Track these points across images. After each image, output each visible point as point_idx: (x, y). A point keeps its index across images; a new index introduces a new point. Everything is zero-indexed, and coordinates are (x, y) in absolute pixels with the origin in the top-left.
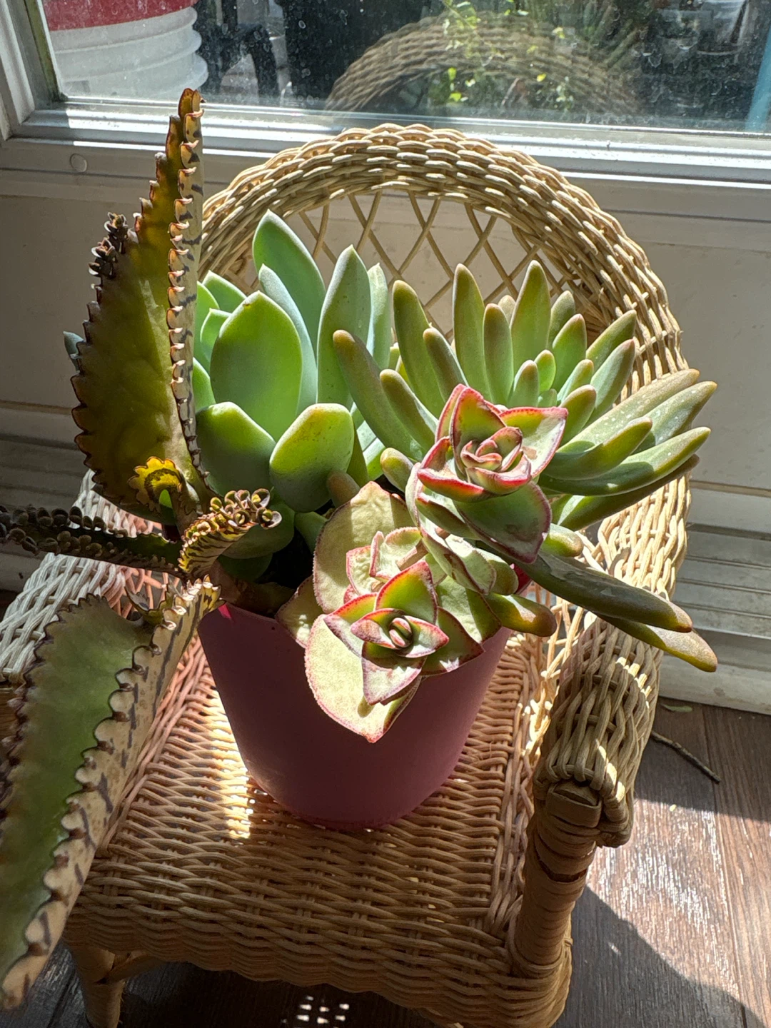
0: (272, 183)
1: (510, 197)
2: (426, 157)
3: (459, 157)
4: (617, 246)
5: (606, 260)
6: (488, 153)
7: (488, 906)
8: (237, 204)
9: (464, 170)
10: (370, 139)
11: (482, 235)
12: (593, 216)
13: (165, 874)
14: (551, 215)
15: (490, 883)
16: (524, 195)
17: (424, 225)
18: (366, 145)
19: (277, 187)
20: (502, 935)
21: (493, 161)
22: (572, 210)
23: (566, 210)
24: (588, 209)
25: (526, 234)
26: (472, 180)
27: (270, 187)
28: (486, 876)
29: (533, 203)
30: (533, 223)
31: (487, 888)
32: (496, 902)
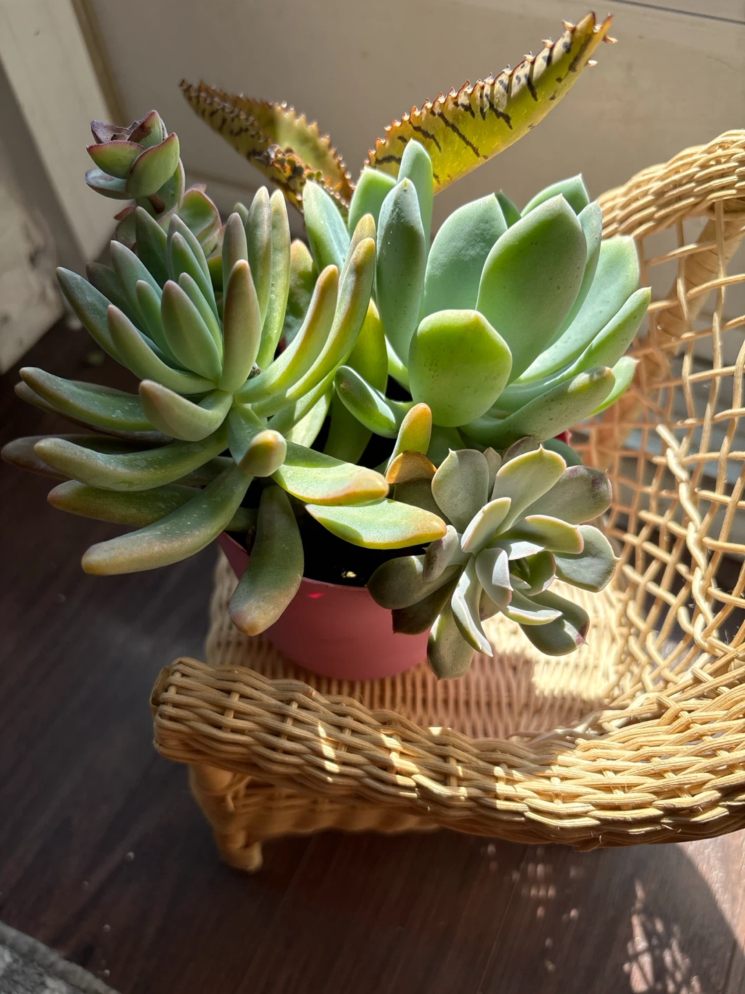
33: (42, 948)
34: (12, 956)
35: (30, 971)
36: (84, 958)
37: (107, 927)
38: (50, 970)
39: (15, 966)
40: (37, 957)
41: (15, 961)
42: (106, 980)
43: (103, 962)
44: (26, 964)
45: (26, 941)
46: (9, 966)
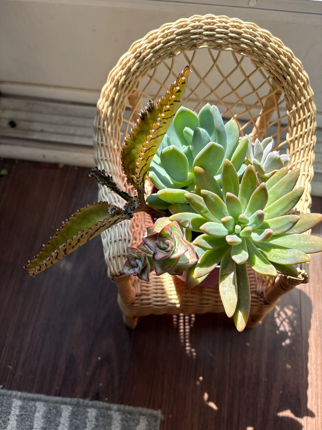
0: (150, 51)
1: (250, 47)
2: (215, 33)
3: (229, 31)
4: (292, 64)
5: (288, 71)
6: (241, 28)
7: (256, 288)
8: (136, 62)
9: (231, 38)
10: (191, 27)
11: (238, 63)
12: (284, 52)
13: (160, 297)
14: (267, 54)
15: (255, 281)
16: (257, 47)
17: (215, 61)
18: (189, 30)
19: (152, 52)
20: (262, 295)
21: (243, 32)
22: (275, 51)
23: (273, 51)
24: (281, 49)
25: (257, 62)
26: (235, 41)
27: (149, 53)
28: (253, 279)
29: (259, 49)
30: (259, 57)
31: (254, 283)
32: (258, 286)
33: (81, 400)
34: (72, 407)
35: (80, 409)
36: (97, 397)
37: (101, 384)
38: (87, 406)
39: (74, 410)
40: (81, 403)
41: (74, 408)
42: (108, 402)
43: (104, 396)
44: (78, 408)
45: (74, 400)
46: (72, 410)
